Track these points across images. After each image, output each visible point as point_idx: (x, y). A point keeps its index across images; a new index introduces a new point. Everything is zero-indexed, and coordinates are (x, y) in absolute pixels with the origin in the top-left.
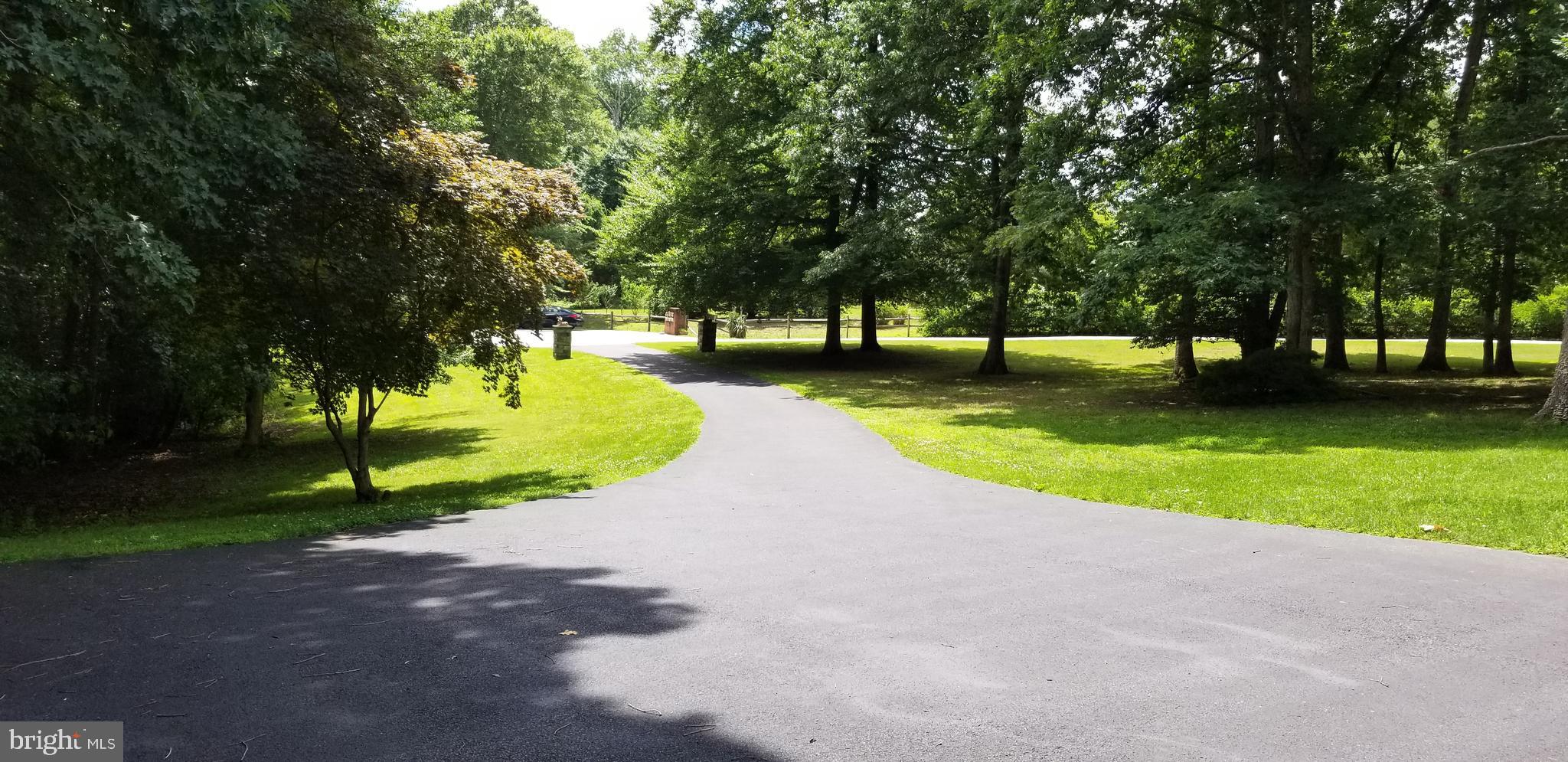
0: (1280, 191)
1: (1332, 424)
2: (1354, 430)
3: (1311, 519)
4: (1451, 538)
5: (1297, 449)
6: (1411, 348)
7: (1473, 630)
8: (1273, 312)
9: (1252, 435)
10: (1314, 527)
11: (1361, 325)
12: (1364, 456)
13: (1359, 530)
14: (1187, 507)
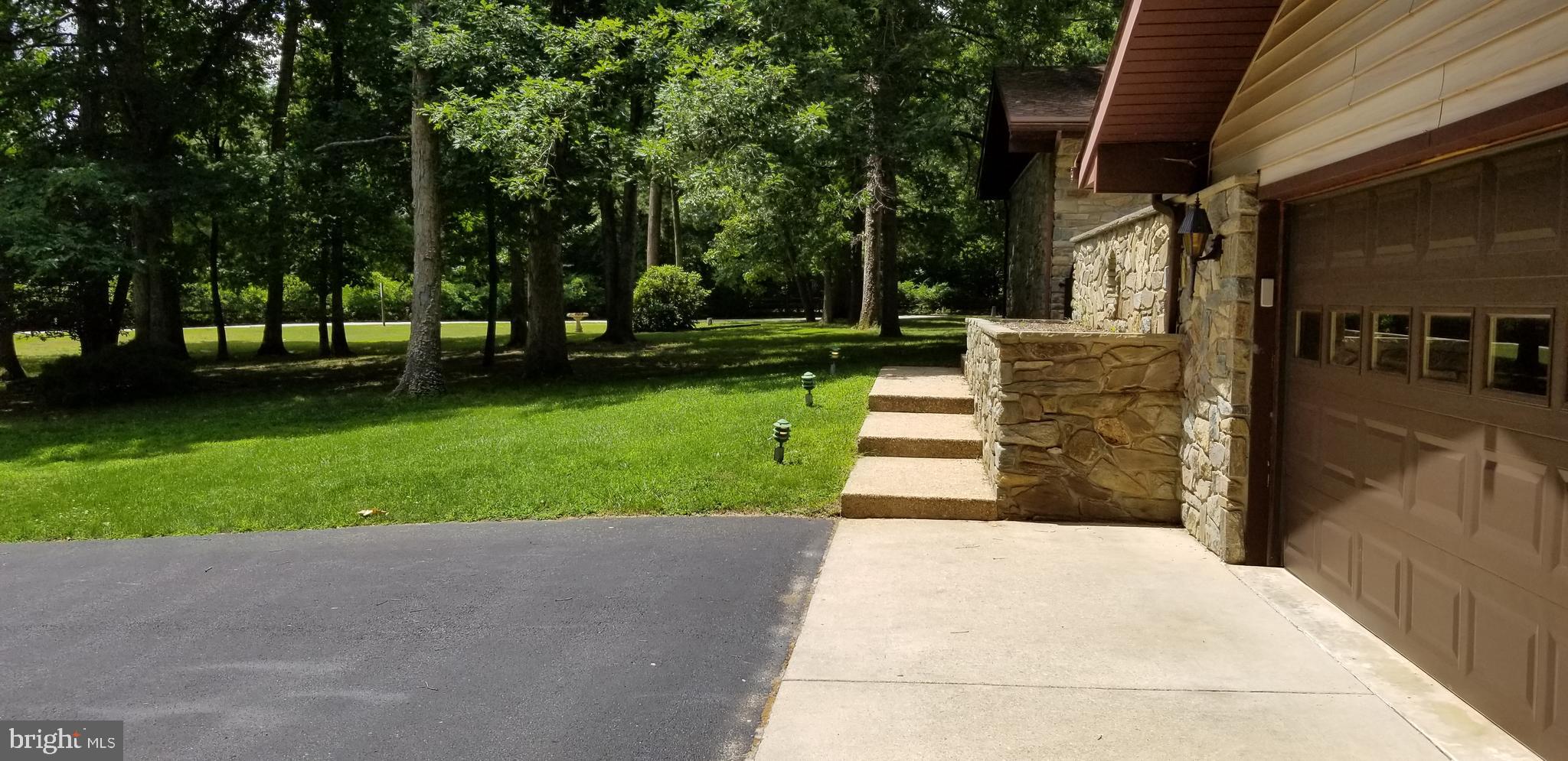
0: (124, 171)
1: (205, 417)
2: (232, 422)
3: (244, 523)
4: (392, 519)
5: (180, 447)
6: (248, 334)
7: (472, 609)
8: (114, 302)
9: (124, 437)
10: (250, 530)
11: (191, 313)
12: (258, 447)
13: (298, 527)
14: (95, 532)
